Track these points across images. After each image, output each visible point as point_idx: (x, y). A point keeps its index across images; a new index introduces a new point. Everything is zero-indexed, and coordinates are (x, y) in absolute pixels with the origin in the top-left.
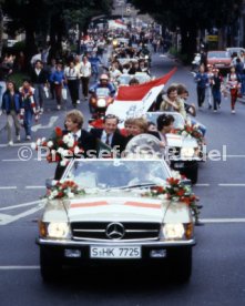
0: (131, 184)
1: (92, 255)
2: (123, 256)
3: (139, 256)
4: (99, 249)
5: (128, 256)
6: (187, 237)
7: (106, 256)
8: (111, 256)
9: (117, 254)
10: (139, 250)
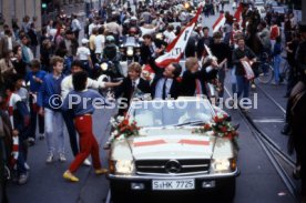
0: (180, 122)
1: (154, 187)
2: (180, 188)
3: (193, 187)
4: (160, 183)
5: (184, 188)
6: (232, 169)
7: (165, 188)
8: (170, 188)
9: (175, 186)
10: (193, 182)
